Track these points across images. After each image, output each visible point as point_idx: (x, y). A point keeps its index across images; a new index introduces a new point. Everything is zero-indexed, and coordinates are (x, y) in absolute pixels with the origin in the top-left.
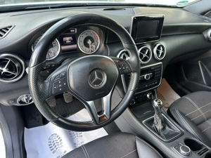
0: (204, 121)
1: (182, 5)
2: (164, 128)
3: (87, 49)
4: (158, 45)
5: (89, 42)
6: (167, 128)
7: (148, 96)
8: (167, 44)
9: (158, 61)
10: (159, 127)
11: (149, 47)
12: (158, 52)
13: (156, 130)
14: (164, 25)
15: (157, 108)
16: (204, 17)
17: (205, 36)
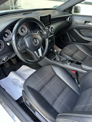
0: (73, 54)
1: (55, 8)
2: (60, 60)
3: (23, 33)
4: (51, 27)
5: (23, 30)
6: (61, 59)
7: (51, 50)
8: (54, 26)
9: (52, 34)
10: (58, 60)
11: (47, 28)
12: (51, 30)
13: (57, 61)
14: (51, 18)
15: (56, 52)
16: (65, 12)
17: (67, 21)
